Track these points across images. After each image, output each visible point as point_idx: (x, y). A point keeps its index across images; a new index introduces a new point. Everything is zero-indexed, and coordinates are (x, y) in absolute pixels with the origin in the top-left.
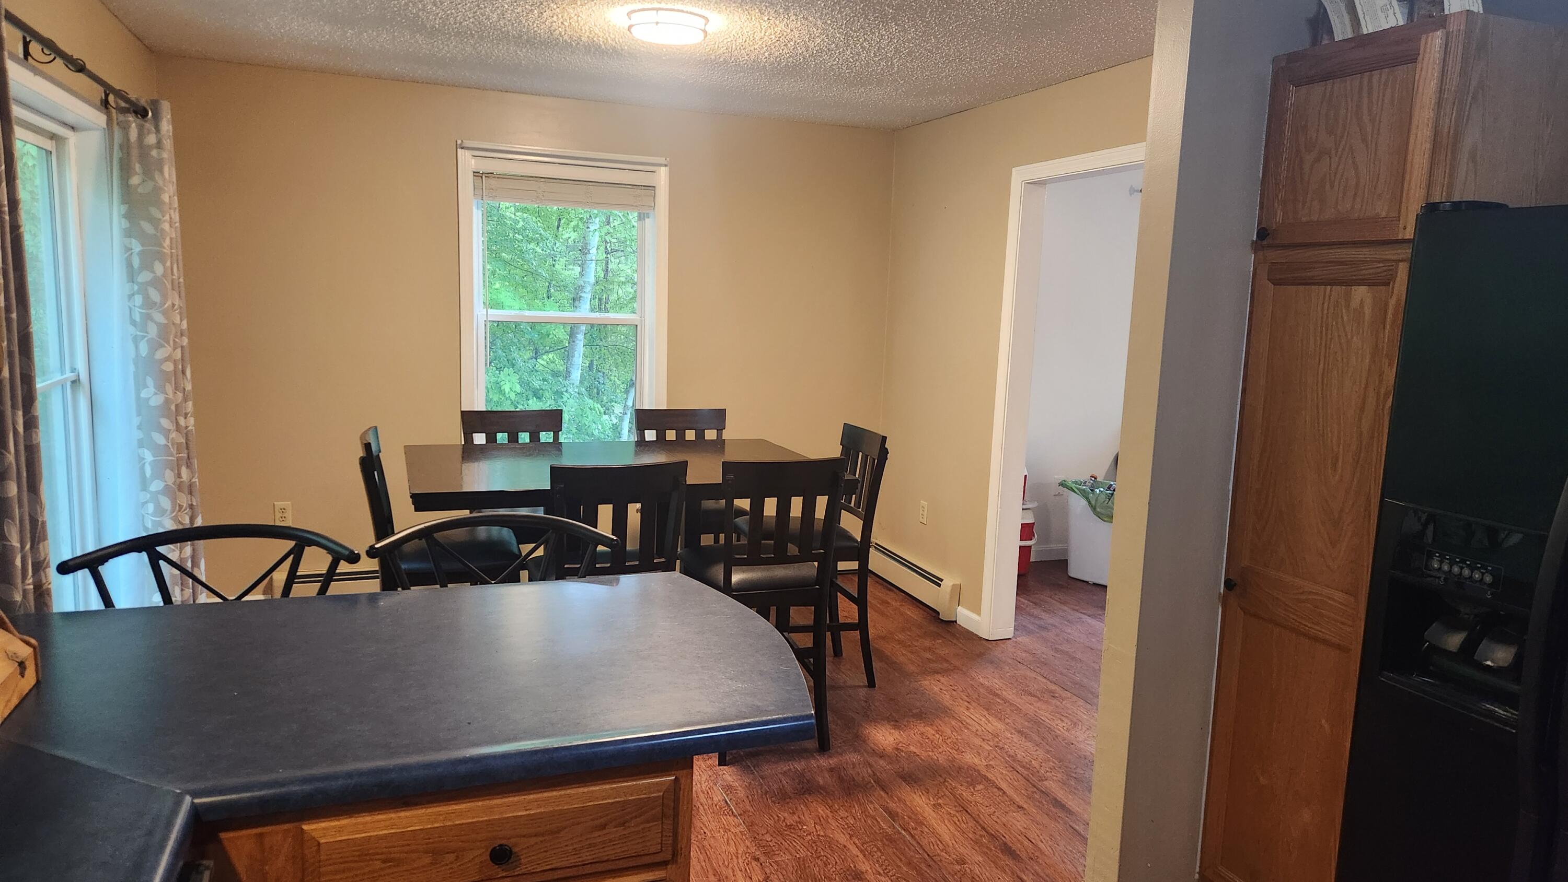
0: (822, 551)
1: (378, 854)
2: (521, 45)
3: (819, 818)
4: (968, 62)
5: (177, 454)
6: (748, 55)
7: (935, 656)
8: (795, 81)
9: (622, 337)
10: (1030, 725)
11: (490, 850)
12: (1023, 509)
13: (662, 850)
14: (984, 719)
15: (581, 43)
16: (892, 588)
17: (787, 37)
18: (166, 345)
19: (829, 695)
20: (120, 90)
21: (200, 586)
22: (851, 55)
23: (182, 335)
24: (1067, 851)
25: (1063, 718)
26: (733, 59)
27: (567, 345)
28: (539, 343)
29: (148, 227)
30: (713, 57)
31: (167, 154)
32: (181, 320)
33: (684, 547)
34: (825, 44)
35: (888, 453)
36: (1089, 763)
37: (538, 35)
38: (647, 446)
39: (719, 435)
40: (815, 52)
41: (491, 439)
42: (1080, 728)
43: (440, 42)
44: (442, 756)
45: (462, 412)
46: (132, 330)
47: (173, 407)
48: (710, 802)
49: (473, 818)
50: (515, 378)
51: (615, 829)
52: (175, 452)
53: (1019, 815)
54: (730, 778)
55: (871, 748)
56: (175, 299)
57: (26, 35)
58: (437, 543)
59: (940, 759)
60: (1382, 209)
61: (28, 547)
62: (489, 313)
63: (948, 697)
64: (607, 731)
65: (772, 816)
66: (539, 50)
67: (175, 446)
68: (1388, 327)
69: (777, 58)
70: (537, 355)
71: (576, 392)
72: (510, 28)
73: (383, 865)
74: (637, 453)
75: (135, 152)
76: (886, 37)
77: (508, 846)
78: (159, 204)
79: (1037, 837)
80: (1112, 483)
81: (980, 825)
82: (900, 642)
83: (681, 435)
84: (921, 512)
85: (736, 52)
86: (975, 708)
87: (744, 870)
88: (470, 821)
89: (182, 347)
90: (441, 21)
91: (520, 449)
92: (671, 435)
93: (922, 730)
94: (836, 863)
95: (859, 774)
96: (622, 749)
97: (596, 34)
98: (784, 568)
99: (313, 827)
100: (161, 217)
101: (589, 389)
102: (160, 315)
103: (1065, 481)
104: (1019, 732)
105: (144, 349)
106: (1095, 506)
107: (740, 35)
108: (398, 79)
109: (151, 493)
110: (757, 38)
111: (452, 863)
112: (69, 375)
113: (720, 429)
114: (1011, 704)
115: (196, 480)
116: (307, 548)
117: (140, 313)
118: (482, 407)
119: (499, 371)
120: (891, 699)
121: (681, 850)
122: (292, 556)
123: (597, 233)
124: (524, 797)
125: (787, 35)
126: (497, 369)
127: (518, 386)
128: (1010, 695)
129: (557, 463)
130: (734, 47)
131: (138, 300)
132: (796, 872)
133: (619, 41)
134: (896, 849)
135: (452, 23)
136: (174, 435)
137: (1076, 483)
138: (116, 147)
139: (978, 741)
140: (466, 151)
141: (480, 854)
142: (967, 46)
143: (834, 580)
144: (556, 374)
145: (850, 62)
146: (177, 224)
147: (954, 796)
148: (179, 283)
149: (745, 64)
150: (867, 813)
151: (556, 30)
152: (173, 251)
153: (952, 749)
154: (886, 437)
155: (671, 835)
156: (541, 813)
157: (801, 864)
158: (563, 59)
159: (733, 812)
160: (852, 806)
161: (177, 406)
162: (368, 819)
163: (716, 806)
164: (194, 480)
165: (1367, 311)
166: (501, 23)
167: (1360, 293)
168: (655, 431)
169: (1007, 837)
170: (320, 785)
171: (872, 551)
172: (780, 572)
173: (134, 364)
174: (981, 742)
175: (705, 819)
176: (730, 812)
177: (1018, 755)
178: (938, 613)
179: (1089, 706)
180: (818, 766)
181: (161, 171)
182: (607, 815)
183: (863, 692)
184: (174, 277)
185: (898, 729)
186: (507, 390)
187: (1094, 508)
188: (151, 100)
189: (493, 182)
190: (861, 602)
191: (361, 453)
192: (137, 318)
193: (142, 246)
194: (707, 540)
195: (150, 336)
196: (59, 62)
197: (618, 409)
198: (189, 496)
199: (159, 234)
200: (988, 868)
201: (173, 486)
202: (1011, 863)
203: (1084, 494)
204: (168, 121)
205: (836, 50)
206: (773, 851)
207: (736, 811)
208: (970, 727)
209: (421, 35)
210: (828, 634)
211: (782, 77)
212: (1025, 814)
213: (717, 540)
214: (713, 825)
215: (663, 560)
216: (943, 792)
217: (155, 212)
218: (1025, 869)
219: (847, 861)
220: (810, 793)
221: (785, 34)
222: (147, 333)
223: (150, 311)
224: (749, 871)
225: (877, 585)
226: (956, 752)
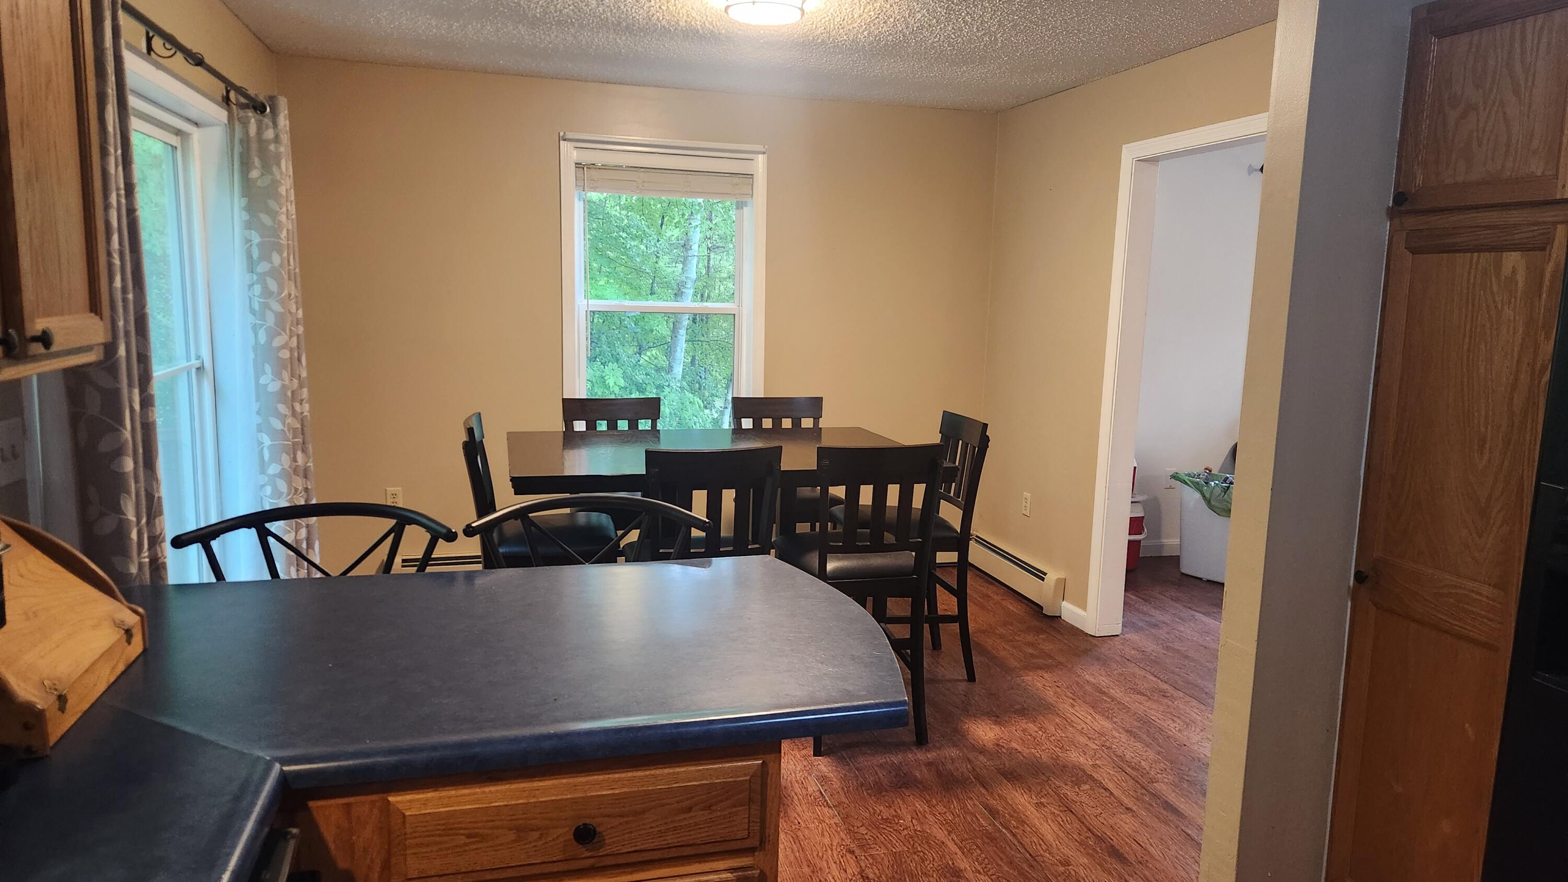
0: (920, 540)
1: (461, 829)
2: (620, 32)
3: (917, 814)
4: (1075, 35)
5: (293, 439)
6: (846, 34)
7: (1038, 651)
8: (894, 62)
9: (724, 332)
10: (1139, 725)
11: (574, 829)
12: (1132, 502)
13: (749, 836)
14: (1090, 717)
15: (679, 28)
16: (993, 581)
17: (886, 14)
18: (283, 333)
19: (927, 688)
20: (241, 87)
21: (314, 569)
22: (953, 31)
23: (298, 324)
24: (1179, 856)
25: (1175, 719)
26: (831, 40)
27: (670, 341)
28: (643, 339)
29: (266, 219)
30: (811, 38)
31: (284, 148)
32: (297, 310)
33: (779, 534)
34: (926, 19)
35: (989, 441)
36: (1204, 766)
37: (637, 21)
38: (743, 433)
39: (816, 423)
40: (915, 29)
41: (591, 426)
42: (1193, 729)
43: (542, 32)
44: (527, 731)
45: (563, 399)
46: (251, 319)
47: (289, 394)
48: (805, 793)
49: (557, 795)
50: (619, 373)
51: (702, 812)
52: (291, 437)
53: (1127, 818)
54: (825, 769)
55: (970, 743)
56: (291, 289)
57: (149, 30)
58: (531, 523)
59: (1043, 757)
60: (1537, 167)
61: (144, 521)
62: (589, 303)
63: (1052, 693)
64: (693, 711)
65: (868, 809)
66: (638, 38)
67: (291, 431)
68: (1544, 295)
69: (876, 37)
70: (641, 350)
71: (677, 386)
72: (609, 14)
73: (468, 841)
74: (733, 441)
75: (254, 146)
76: (990, 10)
77: (592, 826)
78: (276, 196)
79: (1147, 841)
80: (1228, 476)
81: (1086, 827)
82: (1001, 637)
83: (777, 423)
84: (1024, 504)
85: (834, 32)
86: (1080, 706)
87: (838, 862)
88: (554, 798)
89: (298, 336)
90: (541, 10)
91: (618, 436)
92: (767, 423)
93: (1024, 726)
94: (934, 859)
95: (958, 769)
96: (708, 730)
97: (693, 18)
98: (880, 557)
99: (399, 798)
100: (278, 209)
101: (690, 384)
102: (277, 303)
103: (1177, 473)
104: (1127, 731)
105: (262, 338)
106: (1210, 500)
107: (838, 13)
108: (501, 72)
109: (269, 476)
110: (856, 16)
111: (536, 841)
112: (195, 363)
113: (817, 419)
114: (1119, 703)
115: (310, 464)
116: (407, 526)
117: (259, 302)
118: (584, 396)
119: (604, 366)
120: (992, 694)
121: (769, 837)
122: (393, 535)
123: (698, 229)
124: (608, 776)
125: (886, 11)
126: (602, 363)
127: (622, 381)
128: (1116, 692)
129: (653, 447)
130: (832, 26)
131: (257, 289)
132: (891, 866)
133: (716, 25)
134: (997, 847)
135: (553, 11)
136: (289, 420)
137: (1189, 475)
138: (237, 141)
139: (1083, 740)
140: (569, 143)
141: (565, 833)
142: (1075, 17)
143: (932, 571)
144: (658, 369)
145: (952, 38)
146: (293, 217)
147: (1058, 795)
148: (295, 274)
149: (843, 45)
150: (966, 810)
151: (653, 15)
152: (290, 242)
153: (1056, 747)
154: (987, 425)
155: (758, 820)
156: (625, 793)
157: (897, 857)
158: (662, 47)
159: (827, 803)
160: (951, 801)
161: (293, 392)
162: (453, 792)
163: (810, 796)
164: (308, 464)
165: (1521, 278)
166: (600, 9)
167: (1512, 260)
168: (752, 419)
169: (1115, 840)
170: (405, 757)
171: (972, 544)
172: (877, 561)
173: (254, 352)
174: (1087, 741)
175: (799, 809)
176: (825, 803)
177: (1127, 756)
178: (1041, 608)
179: (1203, 707)
180: (915, 760)
181: (279, 165)
182: (693, 797)
183: (962, 686)
184: (290, 268)
185: (999, 724)
186: (611, 384)
187: (1208, 502)
188: (269, 97)
189: (594, 173)
190: (961, 594)
191: (464, 437)
192: (256, 306)
193: (261, 237)
194: (803, 528)
195: (268, 324)
196: (179, 56)
197: (719, 403)
198: (305, 479)
199: (276, 226)
200: (1094, 872)
201: (289, 469)
202: (1118, 866)
203: (1197, 487)
204: (285, 117)
205: (937, 26)
206: (868, 844)
207: (831, 802)
208: (1075, 725)
209: (523, 25)
210: (926, 626)
211: (882, 58)
212: (1133, 816)
213: (813, 528)
214: (808, 815)
215: (757, 546)
216: (1047, 791)
217: (272, 204)
218: (1134, 874)
219: (945, 858)
220: (907, 787)
221: (884, 10)
222: (265, 321)
223: (269, 301)
224: (843, 864)
225: (978, 579)
226: (1059, 750)
